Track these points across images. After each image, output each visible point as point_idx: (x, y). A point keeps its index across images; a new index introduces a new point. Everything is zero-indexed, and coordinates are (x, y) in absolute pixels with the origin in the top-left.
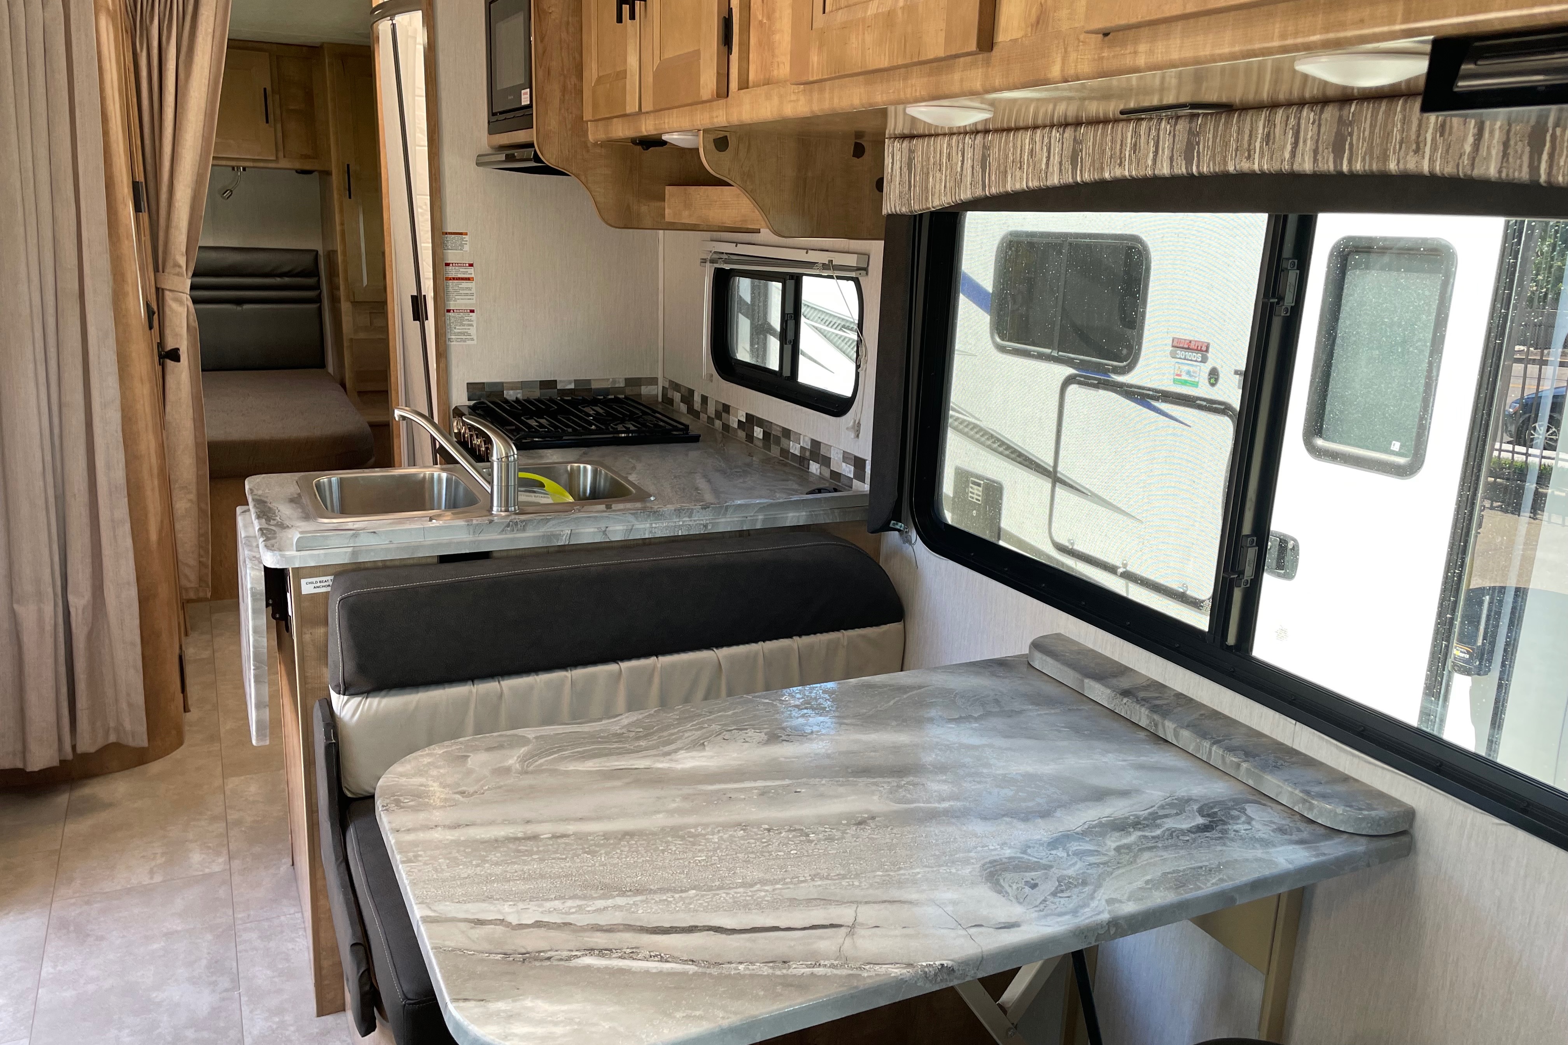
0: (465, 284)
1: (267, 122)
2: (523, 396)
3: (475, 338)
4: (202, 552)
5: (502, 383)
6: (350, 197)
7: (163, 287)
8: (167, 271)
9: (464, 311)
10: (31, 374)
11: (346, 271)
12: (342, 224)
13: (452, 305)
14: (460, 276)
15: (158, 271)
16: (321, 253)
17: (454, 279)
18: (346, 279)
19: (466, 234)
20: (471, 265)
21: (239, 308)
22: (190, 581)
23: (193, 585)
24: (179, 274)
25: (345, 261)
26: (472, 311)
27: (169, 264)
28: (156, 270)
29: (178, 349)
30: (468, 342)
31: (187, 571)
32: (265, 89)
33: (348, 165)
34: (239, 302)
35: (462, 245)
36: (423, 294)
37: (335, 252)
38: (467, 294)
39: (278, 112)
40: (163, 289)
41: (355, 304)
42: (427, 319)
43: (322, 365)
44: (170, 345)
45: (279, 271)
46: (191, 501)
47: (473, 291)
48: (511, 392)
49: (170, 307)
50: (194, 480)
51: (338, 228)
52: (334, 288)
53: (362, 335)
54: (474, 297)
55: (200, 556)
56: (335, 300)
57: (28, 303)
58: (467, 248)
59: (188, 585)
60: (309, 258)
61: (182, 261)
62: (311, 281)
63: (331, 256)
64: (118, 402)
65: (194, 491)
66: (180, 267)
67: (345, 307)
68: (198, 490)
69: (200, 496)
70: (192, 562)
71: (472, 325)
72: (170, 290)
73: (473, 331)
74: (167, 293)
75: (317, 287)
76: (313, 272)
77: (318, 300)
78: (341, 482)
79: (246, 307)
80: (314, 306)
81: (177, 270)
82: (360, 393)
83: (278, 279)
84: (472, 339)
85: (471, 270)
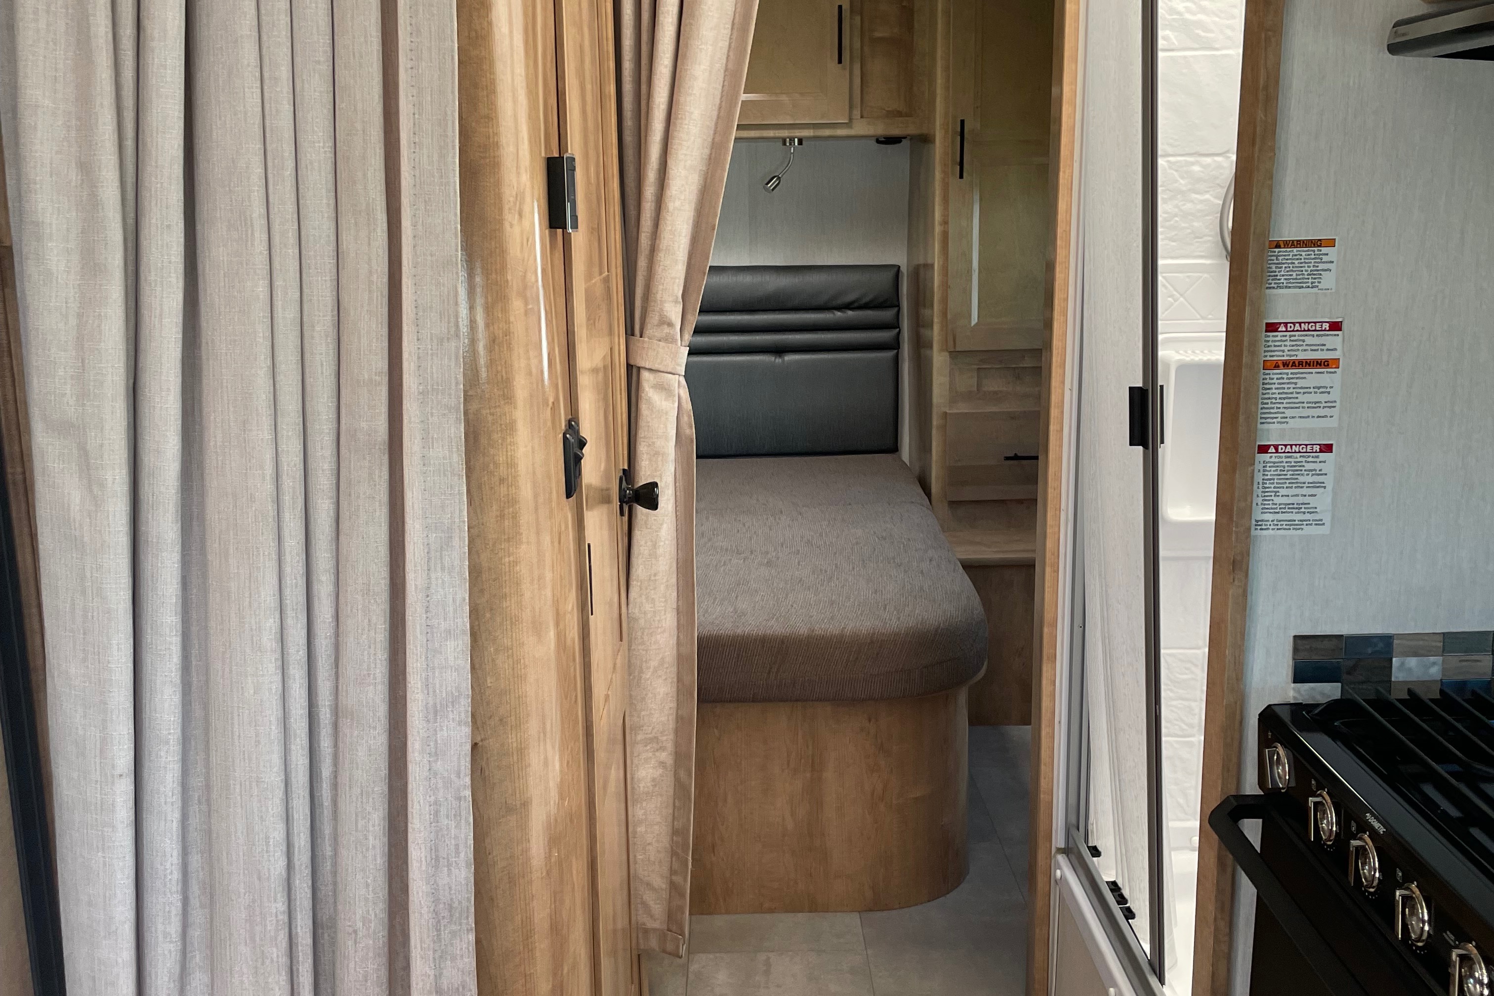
0: (1313, 378)
1: (840, 62)
2: (1444, 670)
3: (1327, 519)
4: (676, 866)
5: (1387, 640)
6: (961, 177)
7: (641, 364)
8: (649, 331)
9: (1305, 449)
11: (945, 300)
12: (945, 223)
13: (1271, 434)
14: (1302, 356)
15: (633, 334)
16: (904, 269)
17: (1286, 364)
18: (944, 313)
19: (1331, 243)
20: (1336, 326)
21: (779, 360)
22: (652, 916)
23: (656, 925)
24: (668, 339)
25: (945, 286)
26: (1328, 448)
27: (653, 319)
28: (630, 332)
29: (655, 485)
30: (1308, 530)
31: (649, 897)
32: (840, 7)
33: (962, 122)
34: (779, 350)
35: (1316, 274)
36: (1160, 383)
37: (929, 267)
38: (1316, 405)
39: (857, 45)
40: (639, 368)
41: (955, 354)
42: (1162, 442)
43: (894, 448)
44: (643, 478)
45: (840, 301)
46: (662, 764)
47: (1335, 395)
48: (1412, 662)
49: (649, 401)
50: (672, 725)
51: (938, 229)
52: (920, 324)
53: (963, 408)
54: (1335, 412)
55: (672, 872)
56: (921, 345)
58: (1328, 280)
59: (651, 924)
60: (887, 277)
61: (674, 312)
62: (887, 315)
63: (920, 273)
65: (670, 746)
66: (670, 325)
67: (939, 360)
68: (677, 745)
69: (679, 757)
70: (659, 882)
71: (1320, 485)
72: (650, 370)
73: (1323, 501)
74: (645, 375)
75: (895, 325)
76: (891, 301)
77: (895, 345)
79: (789, 358)
80: (890, 354)
81: (666, 330)
82: (954, 504)
83: (839, 314)
84: (1320, 523)
85: (1334, 340)
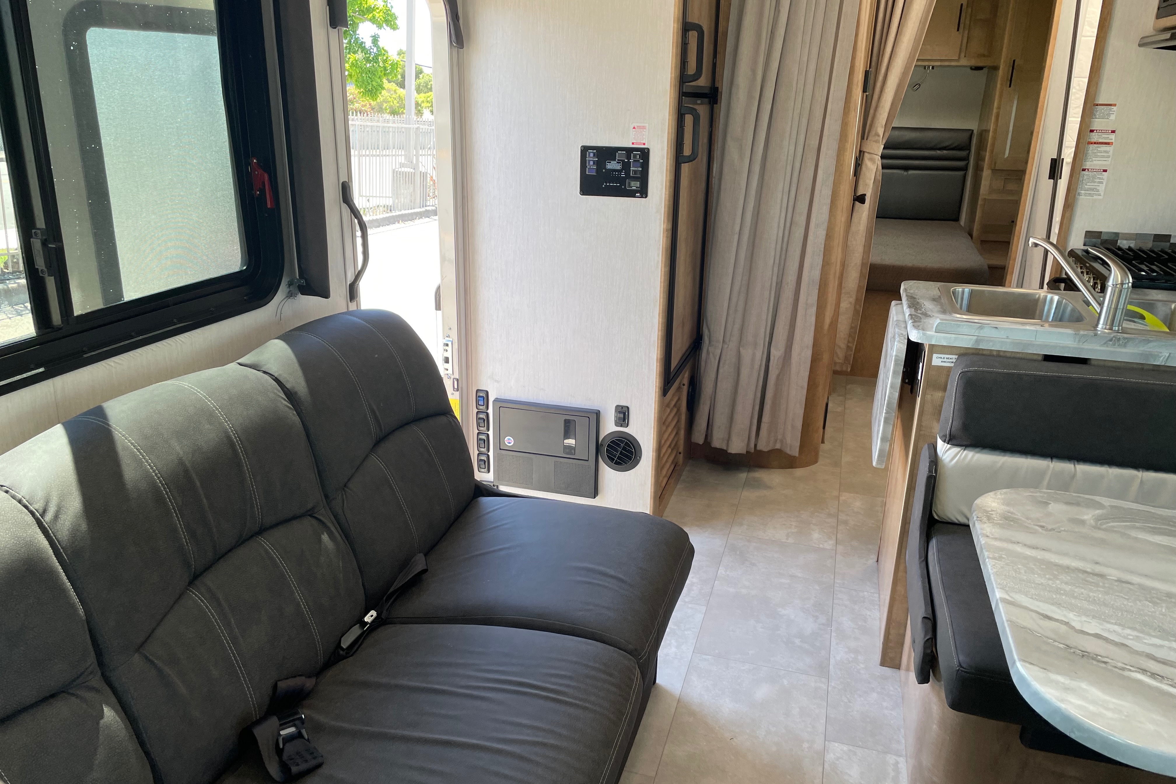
0: (1104, 148)
1: (958, 30)
2: (1135, 245)
3: (1102, 194)
4: (851, 340)
5: (1117, 234)
6: (1010, 86)
7: (865, 150)
8: (870, 138)
9: (1098, 171)
10: (779, 201)
11: (993, 145)
12: (999, 108)
13: (1088, 165)
14: (1101, 141)
15: (863, 139)
16: (975, 132)
17: (1095, 143)
18: (992, 152)
19: (1115, 105)
20: (1113, 132)
21: (905, 173)
22: (838, 358)
23: (840, 361)
24: (877, 142)
25: (994, 138)
26: (1105, 171)
27: (873, 133)
28: (863, 138)
29: (865, 195)
30: (1095, 197)
31: (838, 351)
32: (962, 4)
33: (1014, 61)
34: (906, 168)
35: (1109, 115)
36: (1062, 157)
37: (988, 131)
38: (1103, 157)
39: (968, 22)
40: (864, 152)
41: (994, 171)
42: (1060, 178)
43: (957, 219)
44: (860, 192)
45: (939, 146)
46: (851, 303)
47: (1111, 154)
48: (1125, 242)
49: (866, 165)
50: (856, 289)
51: (995, 111)
52: (980, 159)
53: (994, 197)
54: (1110, 159)
55: (849, 342)
56: (978, 169)
57: (786, 153)
58: (1113, 117)
59: (838, 361)
60: (967, 135)
61: (881, 131)
62: (963, 154)
63: (983, 134)
64: (826, 224)
65: (854, 296)
66: (879, 136)
67: (986, 173)
68: (857, 296)
69: (857, 300)
70: (843, 346)
71: (1102, 183)
72: (869, 153)
73: (1102, 188)
74: (866, 154)
75: (966, 159)
76: (967, 147)
77: (965, 169)
78: (972, 292)
79: (911, 172)
80: (961, 173)
81: (877, 138)
82: (983, 242)
83: (939, 152)
84: (1100, 195)
85: (1113, 136)
